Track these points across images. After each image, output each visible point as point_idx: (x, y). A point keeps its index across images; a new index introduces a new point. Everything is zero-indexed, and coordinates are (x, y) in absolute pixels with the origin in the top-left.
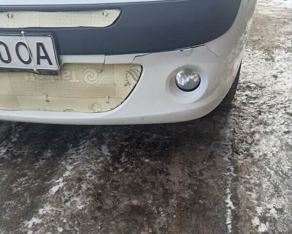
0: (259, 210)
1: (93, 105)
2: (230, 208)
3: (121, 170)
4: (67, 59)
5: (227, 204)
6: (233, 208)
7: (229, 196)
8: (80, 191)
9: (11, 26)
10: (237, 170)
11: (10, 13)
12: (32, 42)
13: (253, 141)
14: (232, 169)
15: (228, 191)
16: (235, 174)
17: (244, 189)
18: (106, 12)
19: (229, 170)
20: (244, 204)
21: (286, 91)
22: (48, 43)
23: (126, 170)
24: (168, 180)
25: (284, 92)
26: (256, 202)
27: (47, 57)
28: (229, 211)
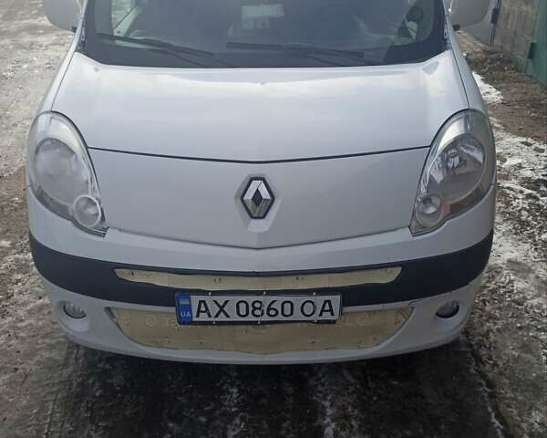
0: (524, 425)
1: (360, 342)
2: (499, 427)
3: (375, 398)
4: (348, 309)
5: (494, 423)
6: (502, 427)
7: (493, 415)
8: (354, 430)
9: (300, 287)
10: (490, 384)
11: (300, 277)
12: (320, 300)
13: (491, 343)
14: (484, 383)
15: (490, 409)
16: (489, 388)
17: (505, 406)
18: (389, 270)
19: (481, 385)
20: (509, 420)
21: (504, 266)
22: (336, 300)
23: (380, 398)
24: (427, 404)
25: (501, 268)
26: (519, 419)
27: (331, 310)
28: (498, 430)
